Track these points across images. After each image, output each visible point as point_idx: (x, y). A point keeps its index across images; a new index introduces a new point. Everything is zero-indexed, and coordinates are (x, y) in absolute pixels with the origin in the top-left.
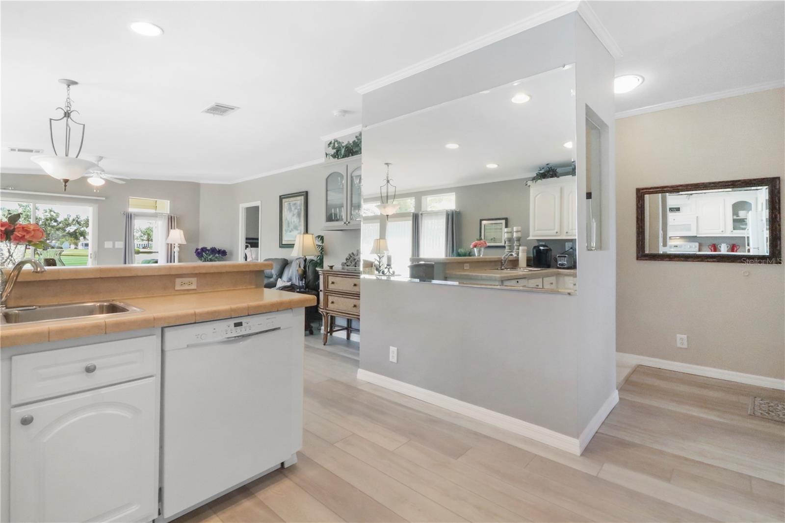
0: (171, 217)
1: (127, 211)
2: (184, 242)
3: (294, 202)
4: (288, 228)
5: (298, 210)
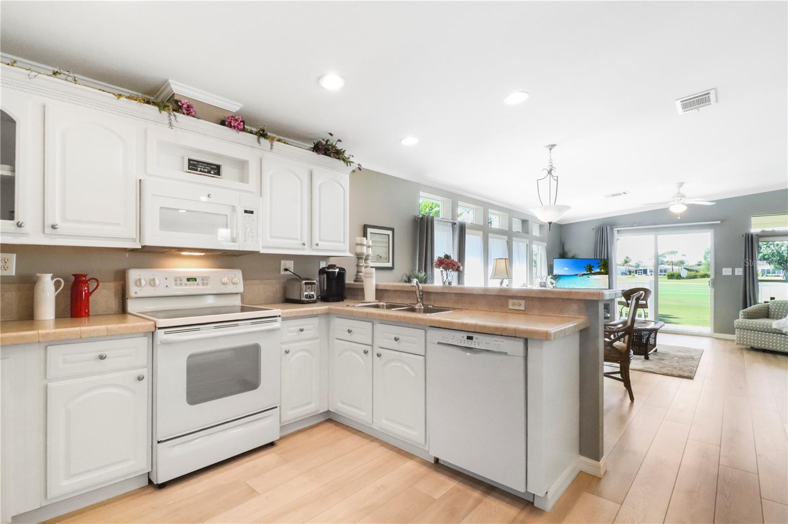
1: (747, 233)
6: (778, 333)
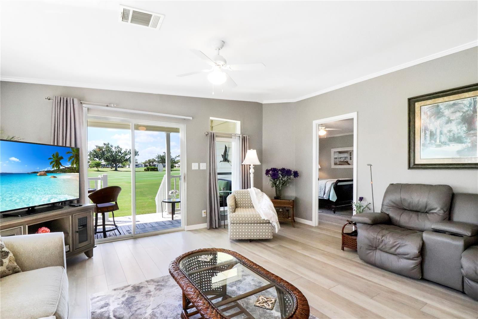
0: (245, 138)
1: (211, 132)
2: (258, 163)
3: (452, 102)
4: (430, 141)
5: (464, 112)
6: (263, 223)
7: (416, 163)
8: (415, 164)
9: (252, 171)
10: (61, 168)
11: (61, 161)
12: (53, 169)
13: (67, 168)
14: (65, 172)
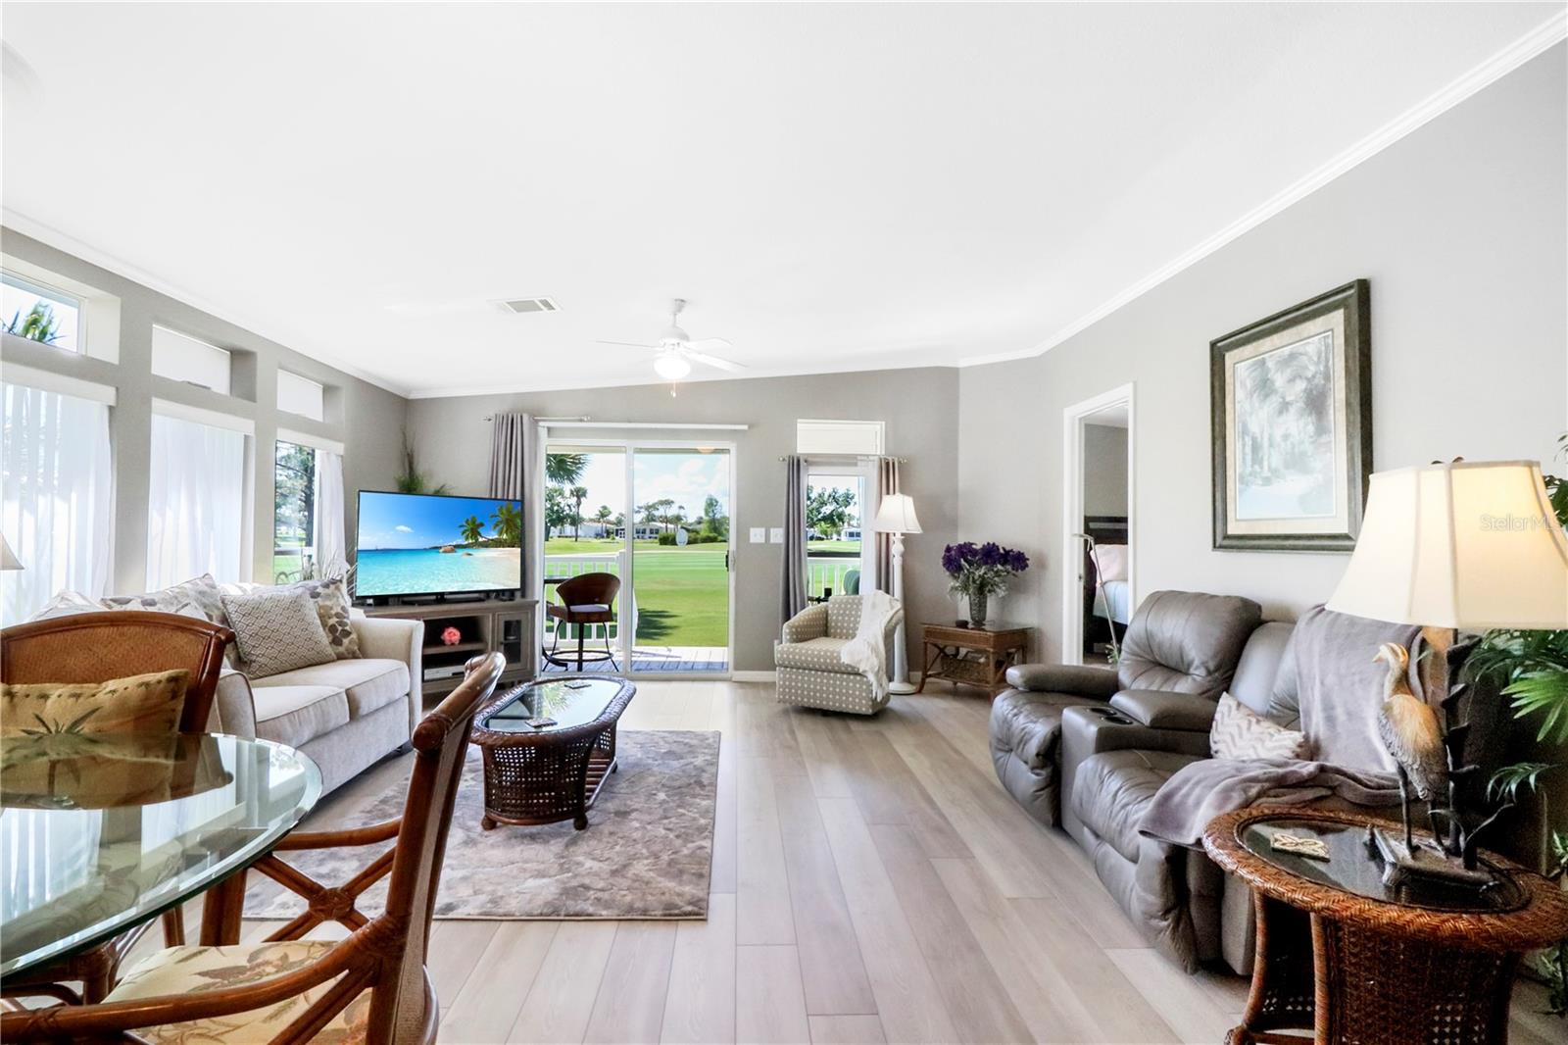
0: (888, 464)
1: (792, 454)
2: (915, 528)
3: (1287, 350)
4: (1252, 466)
5: (1308, 380)
6: (849, 674)
7: (1230, 532)
8: (1226, 537)
9: (897, 548)
10: (481, 540)
11: (480, 530)
12: (466, 543)
13: (492, 540)
14: (487, 547)
